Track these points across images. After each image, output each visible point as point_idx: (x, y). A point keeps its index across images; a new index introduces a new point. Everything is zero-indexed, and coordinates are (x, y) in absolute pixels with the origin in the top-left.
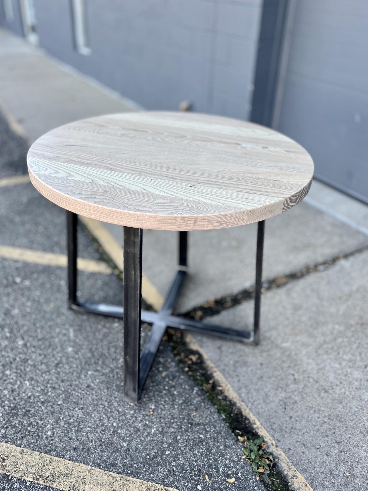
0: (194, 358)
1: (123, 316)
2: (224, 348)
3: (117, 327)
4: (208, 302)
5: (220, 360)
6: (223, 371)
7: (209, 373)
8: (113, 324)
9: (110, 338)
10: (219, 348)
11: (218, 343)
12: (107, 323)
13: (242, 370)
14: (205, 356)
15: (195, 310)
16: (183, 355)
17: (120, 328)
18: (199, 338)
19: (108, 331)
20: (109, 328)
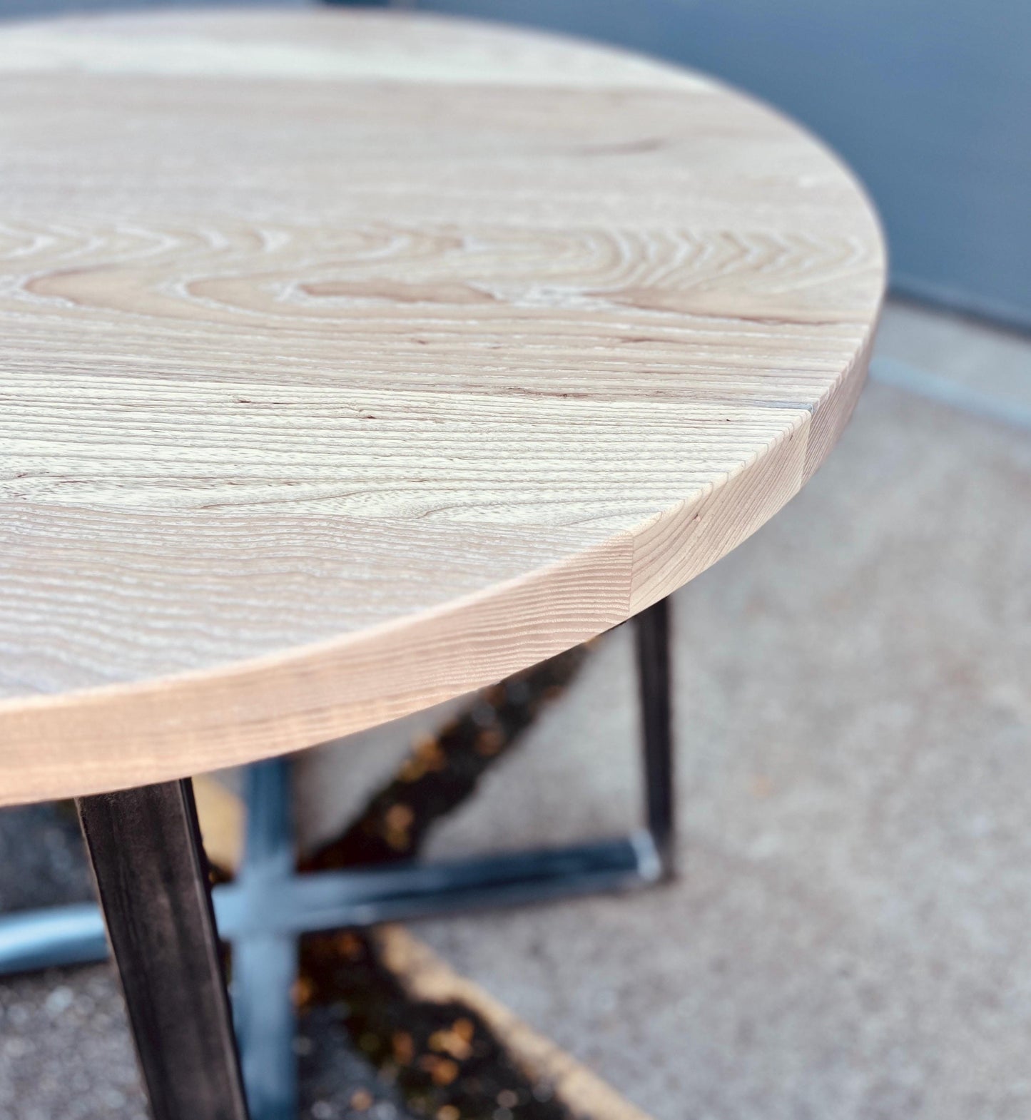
0: (455, 1041)
1: (109, 948)
2: (556, 946)
3: (70, 1009)
4: (416, 758)
5: (561, 1010)
6: (594, 1060)
7: (541, 1091)
8: (43, 999)
9: (49, 1085)
10: (536, 951)
11: (523, 927)
12: (13, 1008)
13: (660, 1024)
14: (498, 1013)
15: (377, 806)
16: (404, 1046)
17: (81, 1011)
18: (438, 931)
19: (32, 1048)
20: (33, 1031)
